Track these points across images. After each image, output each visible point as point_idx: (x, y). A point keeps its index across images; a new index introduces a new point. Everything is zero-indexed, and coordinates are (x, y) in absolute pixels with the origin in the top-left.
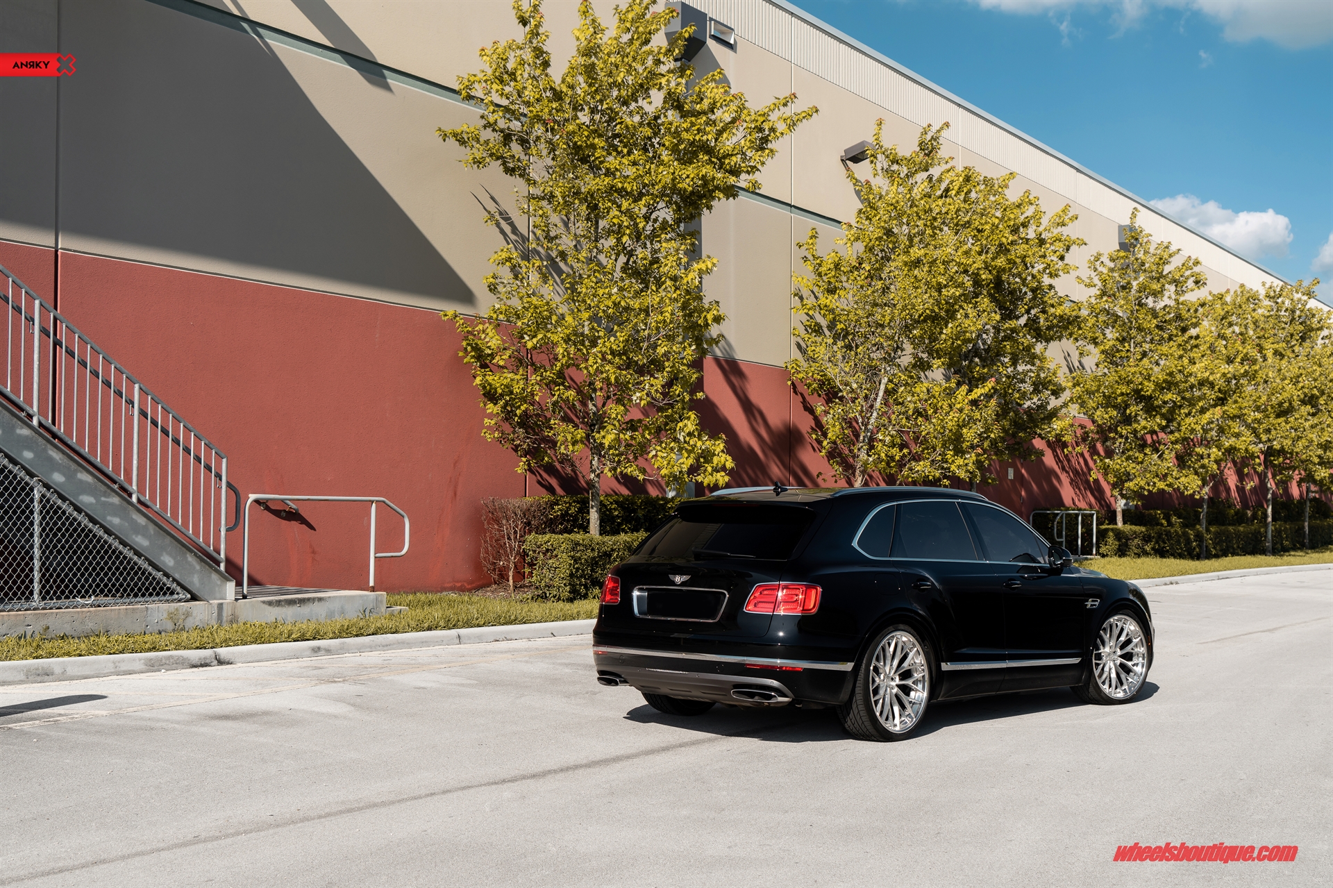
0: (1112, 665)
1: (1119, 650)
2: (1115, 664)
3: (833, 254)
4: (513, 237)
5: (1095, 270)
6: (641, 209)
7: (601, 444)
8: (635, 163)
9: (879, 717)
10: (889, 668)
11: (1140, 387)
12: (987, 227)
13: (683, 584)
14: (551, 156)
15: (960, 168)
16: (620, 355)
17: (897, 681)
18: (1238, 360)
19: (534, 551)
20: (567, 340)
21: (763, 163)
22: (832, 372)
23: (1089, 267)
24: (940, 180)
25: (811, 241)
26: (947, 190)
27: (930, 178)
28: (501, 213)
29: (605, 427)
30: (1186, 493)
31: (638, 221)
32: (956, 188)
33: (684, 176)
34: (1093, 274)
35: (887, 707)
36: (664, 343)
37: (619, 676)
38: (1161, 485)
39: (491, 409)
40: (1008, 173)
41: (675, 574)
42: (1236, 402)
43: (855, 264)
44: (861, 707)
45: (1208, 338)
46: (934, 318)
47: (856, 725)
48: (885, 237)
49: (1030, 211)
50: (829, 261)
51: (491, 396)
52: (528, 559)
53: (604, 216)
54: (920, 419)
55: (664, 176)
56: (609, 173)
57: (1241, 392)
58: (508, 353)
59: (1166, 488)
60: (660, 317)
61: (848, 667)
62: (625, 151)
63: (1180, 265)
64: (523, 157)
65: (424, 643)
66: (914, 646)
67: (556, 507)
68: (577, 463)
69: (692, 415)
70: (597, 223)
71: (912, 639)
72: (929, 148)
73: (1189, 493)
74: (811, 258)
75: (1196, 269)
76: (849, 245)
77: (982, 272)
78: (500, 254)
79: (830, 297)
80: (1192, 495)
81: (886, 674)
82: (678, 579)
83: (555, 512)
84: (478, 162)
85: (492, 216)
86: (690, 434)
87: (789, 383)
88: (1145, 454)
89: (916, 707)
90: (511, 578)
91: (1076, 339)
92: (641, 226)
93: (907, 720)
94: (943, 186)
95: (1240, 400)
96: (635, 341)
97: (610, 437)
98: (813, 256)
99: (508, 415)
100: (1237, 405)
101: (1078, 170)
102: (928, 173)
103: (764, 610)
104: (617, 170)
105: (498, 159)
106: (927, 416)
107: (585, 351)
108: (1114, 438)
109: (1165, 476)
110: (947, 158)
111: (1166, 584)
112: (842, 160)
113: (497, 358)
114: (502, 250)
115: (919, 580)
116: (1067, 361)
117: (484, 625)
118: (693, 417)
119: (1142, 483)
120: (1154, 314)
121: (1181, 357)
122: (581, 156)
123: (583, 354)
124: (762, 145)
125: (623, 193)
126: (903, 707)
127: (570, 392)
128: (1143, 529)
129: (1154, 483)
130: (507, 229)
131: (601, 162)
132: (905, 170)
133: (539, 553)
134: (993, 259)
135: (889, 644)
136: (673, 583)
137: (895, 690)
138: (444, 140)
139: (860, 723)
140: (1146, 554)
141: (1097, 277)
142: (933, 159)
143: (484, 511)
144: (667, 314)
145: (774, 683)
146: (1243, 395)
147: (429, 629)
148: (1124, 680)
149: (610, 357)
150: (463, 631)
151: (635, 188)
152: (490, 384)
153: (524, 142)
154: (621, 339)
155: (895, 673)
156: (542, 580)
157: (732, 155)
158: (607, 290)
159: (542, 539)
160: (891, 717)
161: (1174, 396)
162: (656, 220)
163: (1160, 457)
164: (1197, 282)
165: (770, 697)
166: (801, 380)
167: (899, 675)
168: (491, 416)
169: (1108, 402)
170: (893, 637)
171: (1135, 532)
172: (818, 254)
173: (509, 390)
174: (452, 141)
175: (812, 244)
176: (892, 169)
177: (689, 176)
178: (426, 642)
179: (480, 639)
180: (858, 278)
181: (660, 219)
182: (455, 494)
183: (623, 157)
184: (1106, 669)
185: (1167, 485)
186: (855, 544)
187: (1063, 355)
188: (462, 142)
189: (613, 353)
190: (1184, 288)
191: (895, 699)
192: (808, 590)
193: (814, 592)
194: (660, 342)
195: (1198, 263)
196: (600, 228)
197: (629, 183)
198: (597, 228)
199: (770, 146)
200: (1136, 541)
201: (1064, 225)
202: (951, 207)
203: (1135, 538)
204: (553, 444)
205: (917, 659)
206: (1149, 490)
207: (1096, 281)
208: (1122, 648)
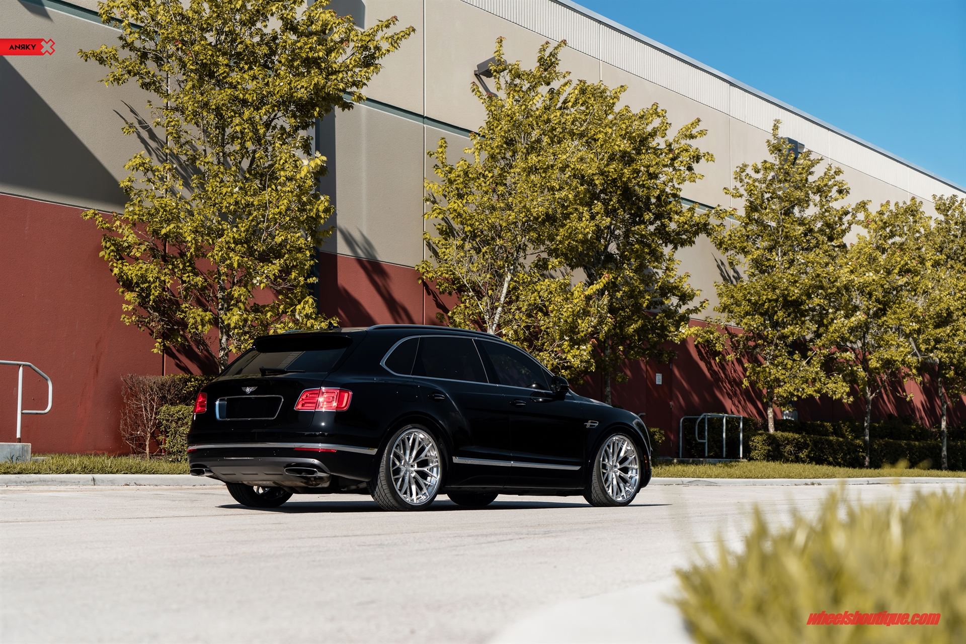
0: (614, 476)
1: (618, 464)
2: (616, 475)
3: (462, 162)
4: (153, 144)
5: (741, 180)
6: (261, 116)
7: (229, 325)
8: (254, 78)
9: (398, 492)
10: (409, 457)
11: (786, 292)
12: (600, 136)
13: (252, 393)
14: (182, 72)
15: (575, 82)
16: (242, 243)
17: (416, 468)
18: (896, 271)
19: (167, 421)
20: (195, 231)
21: (368, 79)
22: (460, 272)
23: (735, 178)
24: (559, 93)
25: (440, 150)
26: (565, 102)
27: (551, 91)
28: (140, 122)
29: (232, 309)
30: (834, 398)
31: (259, 127)
32: (572, 100)
33: (299, 87)
34: (739, 185)
35: (406, 485)
36: (281, 233)
37: (205, 467)
38: (810, 391)
39: (129, 296)
40: (619, 86)
41: (246, 386)
42: (895, 313)
43: (481, 171)
44: (384, 482)
45: (867, 250)
46: (550, 218)
47: (381, 497)
48: (505, 146)
49: (656, 122)
50: (459, 167)
51: (129, 285)
52: (162, 428)
53: (229, 125)
54: (540, 314)
55: (281, 86)
56: (234, 87)
57: (900, 303)
58: (143, 247)
59: (814, 394)
60: (276, 210)
61: (374, 452)
62: (246, 67)
63: (823, 175)
64: (157, 73)
65: (62, 482)
66: (430, 442)
67: (189, 384)
68: (208, 342)
69: (310, 300)
70: (224, 130)
71: (427, 436)
72: (548, 64)
73: (837, 397)
74: (441, 166)
75: (838, 178)
76: (476, 154)
77: (596, 178)
78: (133, 160)
79: (459, 202)
80: (840, 399)
81: (406, 461)
82: (248, 390)
83: (188, 388)
84: (117, 80)
85: (131, 126)
86: (308, 317)
87: (420, 281)
88: (794, 360)
89: (430, 489)
90: (147, 446)
91: (726, 249)
92: (261, 131)
93: (423, 497)
94: (562, 99)
95: (898, 311)
96: (254, 232)
97: (235, 318)
98: (443, 163)
99: (143, 301)
100: (896, 316)
101: (731, 84)
102: (549, 87)
103: (309, 408)
104: (238, 83)
105: (135, 75)
106: (547, 312)
107: (211, 241)
108: (763, 345)
109: (814, 380)
110: (564, 72)
111: (806, 484)
112: (476, 75)
113: (134, 250)
114: (136, 157)
115: (434, 393)
116: (721, 270)
117: (117, 472)
118: (311, 301)
119: (791, 389)
120: (801, 222)
121: (827, 264)
122: (206, 71)
123: (209, 243)
124: (369, 61)
125: (244, 102)
126: (420, 488)
127: (198, 278)
128: (797, 436)
129: (803, 389)
130: (145, 134)
131: (225, 78)
132: (526, 86)
133: (171, 422)
134: (607, 165)
135: (409, 439)
136: (245, 393)
137: (413, 475)
138: (86, 60)
139: (384, 495)
140: (798, 460)
141: (743, 188)
142: (550, 73)
143: (123, 387)
144: (283, 207)
145: (316, 462)
146: (902, 305)
147: (68, 472)
148: (623, 489)
149: (233, 246)
150: (97, 476)
151: (255, 98)
152: (126, 274)
153: (158, 60)
154: (243, 229)
155: (414, 461)
156: (174, 446)
157: (339, 72)
158: (229, 189)
159: (173, 409)
160: (408, 492)
161: (822, 301)
162: (274, 128)
163: (808, 363)
164: (840, 192)
165: (314, 472)
166: (431, 279)
167: (418, 463)
168: (128, 303)
169: (756, 308)
170: (411, 433)
171: (787, 439)
172: (448, 162)
173: (143, 278)
174: (93, 61)
175: (442, 152)
176: (515, 83)
177: (303, 88)
178: (64, 482)
179: (112, 482)
180: (483, 184)
181: (278, 127)
182: (97, 371)
183: (244, 72)
184: (610, 479)
185: (815, 391)
186: (383, 363)
187: (716, 264)
188: (102, 61)
189: (236, 242)
190: (828, 198)
191: (413, 481)
192: (342, 393)
193: (346, 395)
194: (277, 232)
195: (840, 171)
196: (226, 134)
197: (250, 94)
198: (223, 135)
199: (377, 62)
200: (788, 447)
201: (692, 137)
202: (568, 117)
203: (787, 444)
204: (183, 324)
205: (432, 453)
206: (797, 396)
207: (742, 191)
208: (621, 463)
